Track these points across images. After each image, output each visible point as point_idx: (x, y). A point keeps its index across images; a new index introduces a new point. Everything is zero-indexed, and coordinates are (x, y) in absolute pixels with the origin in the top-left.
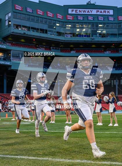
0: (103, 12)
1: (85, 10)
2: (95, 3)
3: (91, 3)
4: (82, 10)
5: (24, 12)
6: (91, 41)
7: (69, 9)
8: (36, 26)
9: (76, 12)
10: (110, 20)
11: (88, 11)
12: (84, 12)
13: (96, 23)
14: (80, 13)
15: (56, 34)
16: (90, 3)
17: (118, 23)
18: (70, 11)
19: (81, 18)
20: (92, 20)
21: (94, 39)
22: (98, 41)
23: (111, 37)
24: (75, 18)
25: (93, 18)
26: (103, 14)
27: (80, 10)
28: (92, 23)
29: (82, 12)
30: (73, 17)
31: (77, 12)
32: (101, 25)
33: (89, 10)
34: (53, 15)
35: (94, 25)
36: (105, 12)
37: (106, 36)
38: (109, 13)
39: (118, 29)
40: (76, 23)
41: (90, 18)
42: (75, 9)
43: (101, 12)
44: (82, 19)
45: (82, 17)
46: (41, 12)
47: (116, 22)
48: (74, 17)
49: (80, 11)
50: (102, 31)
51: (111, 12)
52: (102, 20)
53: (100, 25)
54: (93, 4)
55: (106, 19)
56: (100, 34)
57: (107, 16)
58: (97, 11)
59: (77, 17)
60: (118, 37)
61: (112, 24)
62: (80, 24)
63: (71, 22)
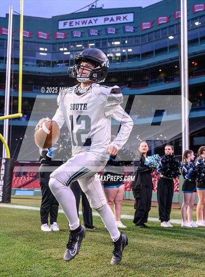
1: (85, 19)
4: (80, 20)
9: (70, 26)
10: (127, 31)
11: (90, 21)
12: (83, 24)
13: (103, 39)
14: (78, 26)
15: (35, 63)
17: (142, 35)
18: (61, 25)
19: (77, 34)
20: (96, 34)
24: (69, 36)
26: (115, 22)
27: (77, 20)
28: (96, 40)
29: (81, 23)
30: (65, 33)
33: (92, 19)
34: (30, 34)
35: (100, 43)
36: (119, 19)
38: (127, 20)
39: (142, 45)
41: (94, 33)
42: (69, 21)
43: (112, 20)
45: (80, 32)
47: (139, 34)
48: (68, 34)
49: (76, 22)
51: (130, 18)
52: (114, 33)
54: (99, 8)
55: (121, 31)
57: (121, 26)
58: (105, 18)
59: (72, 33)
60: (142, 60)
61: (131, 39)
62: (76, 43)
63: (62, 43)
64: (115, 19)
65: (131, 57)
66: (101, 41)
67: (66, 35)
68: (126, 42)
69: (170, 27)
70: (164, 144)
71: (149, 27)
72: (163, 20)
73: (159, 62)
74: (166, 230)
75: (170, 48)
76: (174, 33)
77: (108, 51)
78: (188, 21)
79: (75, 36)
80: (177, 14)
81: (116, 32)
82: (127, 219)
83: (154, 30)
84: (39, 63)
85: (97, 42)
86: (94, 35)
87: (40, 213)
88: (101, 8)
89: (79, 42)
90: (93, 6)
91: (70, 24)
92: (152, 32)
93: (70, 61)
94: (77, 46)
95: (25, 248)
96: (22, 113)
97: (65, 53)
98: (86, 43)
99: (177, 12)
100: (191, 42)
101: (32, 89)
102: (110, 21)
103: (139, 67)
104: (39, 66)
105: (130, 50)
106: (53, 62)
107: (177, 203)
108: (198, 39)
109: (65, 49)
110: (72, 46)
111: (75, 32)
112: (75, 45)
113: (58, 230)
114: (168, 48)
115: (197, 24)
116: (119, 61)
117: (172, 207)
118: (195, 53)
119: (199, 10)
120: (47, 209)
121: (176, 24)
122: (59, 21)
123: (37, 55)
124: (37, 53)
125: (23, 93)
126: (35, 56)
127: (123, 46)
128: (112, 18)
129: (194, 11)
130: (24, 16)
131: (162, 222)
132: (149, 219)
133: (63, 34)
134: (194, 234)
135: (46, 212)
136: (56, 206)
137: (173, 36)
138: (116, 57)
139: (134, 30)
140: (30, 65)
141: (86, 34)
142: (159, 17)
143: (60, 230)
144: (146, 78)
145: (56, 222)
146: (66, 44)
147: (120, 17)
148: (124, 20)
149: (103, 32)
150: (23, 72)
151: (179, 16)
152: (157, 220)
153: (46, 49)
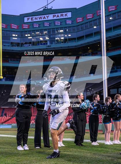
0: (60, 16)
1: (41, 16)
3: (48, 8)
4: (38, 16)
9: (31, 20)
10: (67, 23)
11: (44, 17)
12: (40, 19)
13: (52, 29)
14: (36, 20)
15: (10, 44)
17: (77, 26)
18: (26, 20)
21: (50, 46)
22: (54, 48)
24: (31, 27)
25: (50, 24)
26: (60, 18)
27: (36, 17)
28: (48, 29)
29: (38, 19)
30: (28, 25)
31: (33, 20)
33: (45, 16)
34: (6, 26)
36: (63, 16)
37: (64, 42)
38: (67, 16)
39: (77, 32)
40: (32, 31)
41: (46, 24)
42: (30, 17)
43: (58, 16)
44: (38, 27)
45: (38, 24)
47: (75, 25)
49: (35, 18)
50: (60, 37)
51: (69, 15)
52: (59, 24)
54: (50, 9)
55: (64, 23)
57: (64, 20)
58: (53, 15)
59: (33, 25)
60: (77, 42)
61: (70, 28)
62: (36, 31)
63: (27, 31)
64: (59, 16)
65: (70, 39)
66: (51, 29)
67: (29, 26)
68: (67, 30)
69: (94, 20)
70: (92, 94)
71: (81, 21)
72: (90, 16)
73: (88, 43)
74: (95, 147)
75: (94, 34)
76: (97, 24)
77: (56, 36)
78: (105, 16)
79: (35, 26)
80: (98, 13)
81: (60, 24)
82: (70, 141)
83: (85, 22)
84: (12, 44)
85: (49, 30)
86: (47, 26)
87: (16, 139)
88: (51, 9)
89: (37, 31)
90: (46, 7)
91: (31, 19)
92: (83, 24)
93: (32, 43)
94: (36, 33)
95: (8, 161)
96: (2, 76)
97: (29, 38)
98: (42, 31)
99: (98, 11)
100: (107, 30)
101: (8, 61)
102: (57, 17)
103: (76, 46)
104: (12, 46)
105: (70, 35)
106: (21, 44)
107: (101, 130)
108: (112, 28)
109: (29, 35)
110: (33, 33)
111: (35, 24)
112: (35, 33)
113: (28, 149)
114: (93, 34)
115: (111, 18)
116: (63, 42)
117: (98, 133)
118: (110, 37)
119: (112, 10)
120: (21, 136)
121: (98, 19)
122: (24, 17)
123: (11, 39)
124: (11, 38)
125: (3, 63)
126: (9, 39)
127: (65, 33)
128: (58, 15)
129: (109, 10)
130: (2, 14)
131: (92, 142)
132: (85, 141)
134: (112, 149)
135: (20, 138)
136: (27, 134)
137: (96, 26)
138: (61, 40)
139: (72, 23)
140: (7, 46)
141: (42, 25)
142: (87, 15)
143: (29, 149)
144: (80, 53)
145: (26, 144)
146: (29, 32)
147: (63, 14)
148: (65, 16)
149: (53, 24)
150: (2, 50)
151: (100, 14)
152: (89, 141)
153: (17, 36)
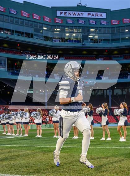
0: (95, 15)
1: (75, 12)
2: (86, 5)
3: (82, 5)
4: (72, 12)
5: (7, 14)
6: (82, 47)
7: (57, 11)
8: (21, 29)
9: (65, 15)
10: (102, 23)
11: (79, 13)
12: (74, 15)
13: (87, 27)
14: (70, 16)
15: (43, 38)
16: (80, 5)
17: (112, 28)
18: (58, 13)
19: (70, 21)
20: (83, 23)
21: (85, 45)
22: (90, 47)
23: (103, 43)
24: (64, 22)
25: (84, 21)
26: (95, 17)
27: (70, 12)
28: (83, 27)
29: (72, 14)
31: (67, 15)
32: (93, 30)
33: (80, 13)
34: (40, 18)
35: (85, 29)
36: (97, 15)
37: (98, 42)
38: (102, 16)
39: (111, 34)
40: (65, 27)
41: (81, 22)
42: (64, 12)
43: (93, 15)
44: (72, 23)
45: (72, 20)
46: (26, 14)
48: (64, 20)
49: (69, 13)
50: (94, 36)
51: (104, 16)
52: (94, 24)
53: (91, 30)
55: (99, 23)
56: (92, 39)
57: (99, 20)
58: (88, 14)
63: (59, 26)
67: (62, 21)
68: (102, 30)
71: (117, 24)
79: (69, 22)
81: (95, 24)
86: (82, 24)
89: (71, 27)
91: (65, 14)
92: (119, 27)
111: (69, 19)
128: (93, 14)
133: (60, 20)
139: (107, 24)
141: (76, 22)
142: (124, 19)
146: (62, 27)
147: (98, 14)
148: (100, 16)
149: (87, 23)
